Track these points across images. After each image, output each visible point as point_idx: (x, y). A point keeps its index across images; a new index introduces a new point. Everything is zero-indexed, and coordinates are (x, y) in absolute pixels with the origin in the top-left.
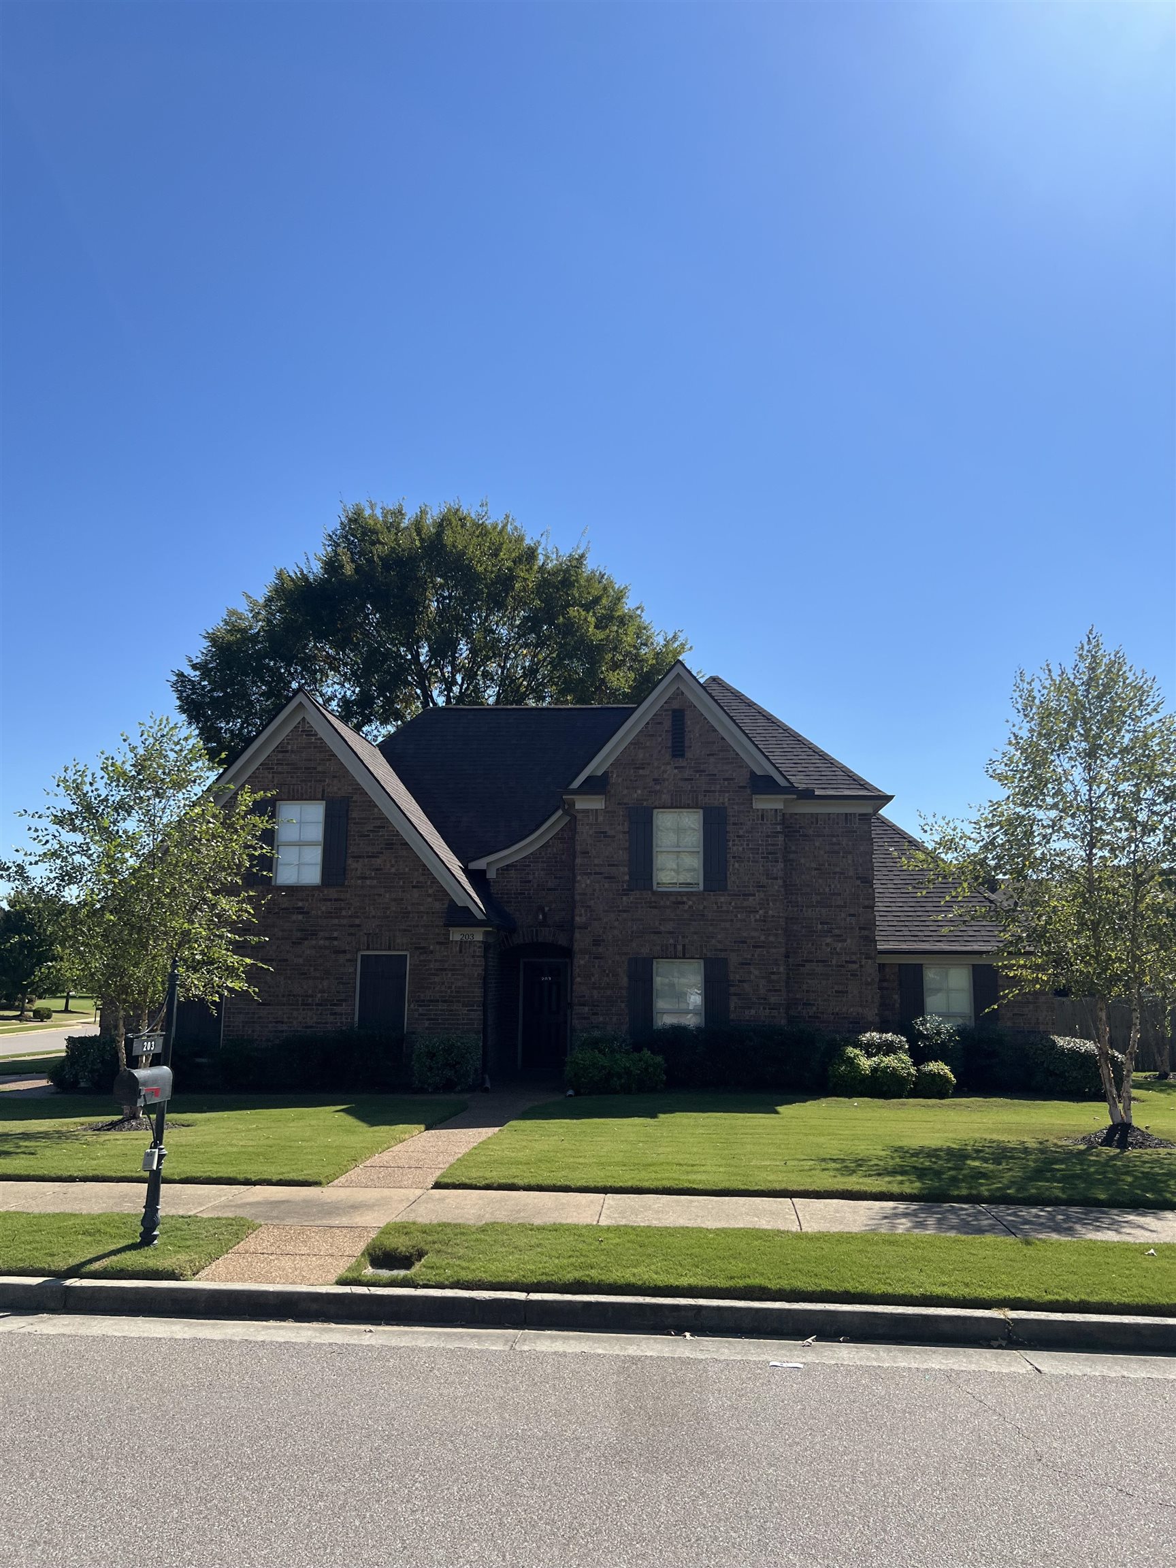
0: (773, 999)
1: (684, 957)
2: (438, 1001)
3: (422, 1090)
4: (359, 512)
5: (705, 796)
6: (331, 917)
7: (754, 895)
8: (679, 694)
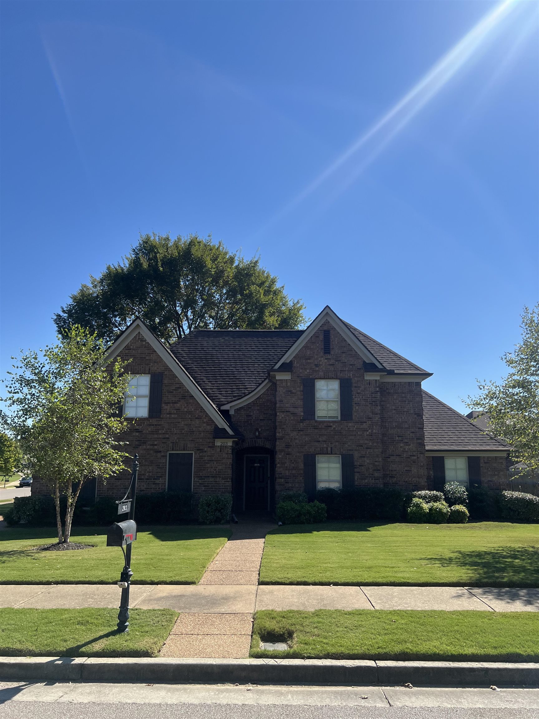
0: (376, 474)
1: (332, 454)
2: (209, 477)
3: (203, 523)
4: (148, 238)
5: (341, 373)
6: (153, 434)
7: (366, 422)
8: (327, 322)
